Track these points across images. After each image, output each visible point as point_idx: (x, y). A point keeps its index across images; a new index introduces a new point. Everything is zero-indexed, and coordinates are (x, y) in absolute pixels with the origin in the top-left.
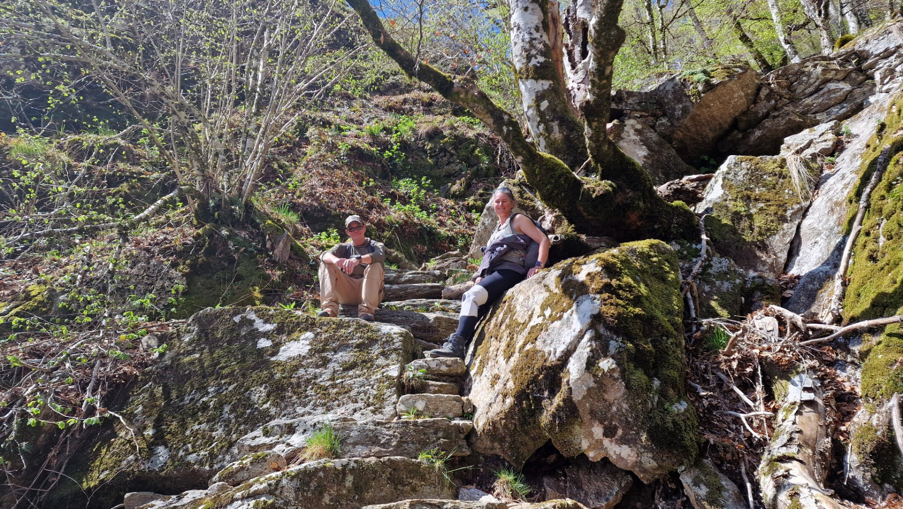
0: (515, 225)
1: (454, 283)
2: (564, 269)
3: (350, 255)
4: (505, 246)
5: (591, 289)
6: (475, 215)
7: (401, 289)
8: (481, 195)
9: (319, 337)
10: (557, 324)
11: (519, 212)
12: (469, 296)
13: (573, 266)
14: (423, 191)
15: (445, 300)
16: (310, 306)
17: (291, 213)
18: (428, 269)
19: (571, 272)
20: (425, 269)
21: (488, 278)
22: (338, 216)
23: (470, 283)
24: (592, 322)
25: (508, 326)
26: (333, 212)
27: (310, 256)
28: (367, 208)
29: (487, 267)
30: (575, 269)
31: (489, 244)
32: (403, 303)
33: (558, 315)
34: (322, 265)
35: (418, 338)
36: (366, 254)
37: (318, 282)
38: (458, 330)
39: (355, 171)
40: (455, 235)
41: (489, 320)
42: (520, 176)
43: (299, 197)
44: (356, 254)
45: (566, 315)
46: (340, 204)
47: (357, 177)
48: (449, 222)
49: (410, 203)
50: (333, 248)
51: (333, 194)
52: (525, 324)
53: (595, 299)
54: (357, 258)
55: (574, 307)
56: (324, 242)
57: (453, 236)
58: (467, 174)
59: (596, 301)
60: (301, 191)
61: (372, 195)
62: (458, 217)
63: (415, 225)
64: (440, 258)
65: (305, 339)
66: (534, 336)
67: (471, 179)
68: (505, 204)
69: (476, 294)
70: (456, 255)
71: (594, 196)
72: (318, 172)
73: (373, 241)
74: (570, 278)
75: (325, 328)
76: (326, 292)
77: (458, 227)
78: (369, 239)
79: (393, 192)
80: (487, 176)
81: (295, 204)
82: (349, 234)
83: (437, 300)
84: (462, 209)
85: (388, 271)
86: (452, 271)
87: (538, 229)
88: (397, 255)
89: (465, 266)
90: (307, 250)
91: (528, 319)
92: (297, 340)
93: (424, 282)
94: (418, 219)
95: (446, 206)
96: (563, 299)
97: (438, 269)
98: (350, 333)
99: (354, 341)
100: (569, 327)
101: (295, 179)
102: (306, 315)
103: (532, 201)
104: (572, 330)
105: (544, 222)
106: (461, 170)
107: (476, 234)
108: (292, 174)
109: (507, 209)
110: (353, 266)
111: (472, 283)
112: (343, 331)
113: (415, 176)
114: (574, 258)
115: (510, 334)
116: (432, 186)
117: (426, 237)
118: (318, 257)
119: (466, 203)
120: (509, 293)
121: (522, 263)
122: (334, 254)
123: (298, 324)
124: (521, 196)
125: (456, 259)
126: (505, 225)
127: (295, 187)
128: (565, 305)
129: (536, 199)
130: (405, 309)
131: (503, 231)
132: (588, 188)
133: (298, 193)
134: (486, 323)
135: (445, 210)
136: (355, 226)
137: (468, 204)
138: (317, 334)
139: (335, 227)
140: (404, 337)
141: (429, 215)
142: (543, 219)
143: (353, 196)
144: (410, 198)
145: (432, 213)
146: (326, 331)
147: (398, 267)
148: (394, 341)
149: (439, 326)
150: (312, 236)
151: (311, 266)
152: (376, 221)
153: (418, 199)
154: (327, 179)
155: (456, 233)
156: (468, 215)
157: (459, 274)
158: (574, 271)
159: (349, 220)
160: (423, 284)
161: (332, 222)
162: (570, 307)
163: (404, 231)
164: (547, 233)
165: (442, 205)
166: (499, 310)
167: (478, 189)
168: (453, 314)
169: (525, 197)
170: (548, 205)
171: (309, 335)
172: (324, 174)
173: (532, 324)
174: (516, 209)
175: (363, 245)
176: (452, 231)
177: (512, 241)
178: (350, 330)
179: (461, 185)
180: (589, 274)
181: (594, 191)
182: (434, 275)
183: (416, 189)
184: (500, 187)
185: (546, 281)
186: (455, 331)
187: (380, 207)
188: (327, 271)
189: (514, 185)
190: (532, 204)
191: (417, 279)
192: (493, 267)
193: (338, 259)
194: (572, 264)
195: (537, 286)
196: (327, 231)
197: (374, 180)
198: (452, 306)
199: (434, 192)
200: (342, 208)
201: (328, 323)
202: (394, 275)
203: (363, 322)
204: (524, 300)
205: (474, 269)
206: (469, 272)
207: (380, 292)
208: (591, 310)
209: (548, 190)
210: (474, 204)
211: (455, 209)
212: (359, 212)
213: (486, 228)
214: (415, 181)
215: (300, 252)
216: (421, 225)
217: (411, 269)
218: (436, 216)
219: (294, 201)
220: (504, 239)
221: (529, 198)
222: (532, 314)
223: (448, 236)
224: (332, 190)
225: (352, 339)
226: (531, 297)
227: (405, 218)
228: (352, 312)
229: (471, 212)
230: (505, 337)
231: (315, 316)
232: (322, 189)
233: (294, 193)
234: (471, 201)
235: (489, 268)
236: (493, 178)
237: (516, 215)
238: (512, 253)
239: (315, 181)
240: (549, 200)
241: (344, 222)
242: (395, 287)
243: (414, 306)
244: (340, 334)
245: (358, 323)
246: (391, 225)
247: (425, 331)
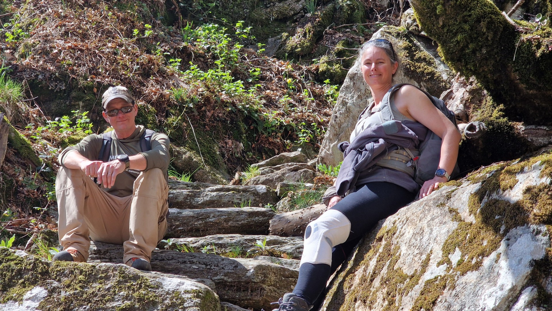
0: (400, 104)
1: (292, 207)
2: (485, 182)
3: (109, 154)
4: (381, 141)
5: (531, 216)
6: (328, 90)
7: (197, 217)
8: (340, 54)
9: (55, 295)
10: (472, 276)
11: (406, 82)
12: (317, 229)
13: (502, 177)
14: (238, 46)
15: (275, 237)
16: (40, 244)
17: (10, 82)
18: (244, 182)
19: (497, 187)
20: (240, 182)
21: (351, 198)
22: (90, 88)
23: (318, 207)
24: (533, 273)
25: (385, 282)
26: (82, 82)
27: (42, 157)
28: (139, 75)
29: (349, 178)
30: (505, 180)
31: (353, 138)
32: (202, 241)
33: (474, 261)
34: (62, 172)
35: (228, 301)
36: (137, 152)
37: (55, 203)
38: (297, 288)
39: (120, 10)
40: (293, 124)
41: (352, 271)
42: (409, 21)
43: (23, 56)
44: (119, 153)
45: (487, 262)
46: (93, 68)
47: (124, 21)
48: (283, 100)
49: (213, 66)
50: (82, 143)
51: (82, 51)
52: (415, 278)
53: (538, 232)
54: (121, 160)
55: (502, 247)
56: (65, 133)
57: (290, 125)
58: (314, 17)
59: (540, 236)
60: (26, 46)
61: (148, 52)
62: (299, 91)
63: (224, 104)
64: (267, 164)
65: (33, 299)
66: (430, 297)
67: (322, 25)
68: (381, 66)
69: (329, 224)
70: (294, 159)
71: (538, 55)
72: (56, 12)
73: (149, 132)
74: (494, 196)
75: (66, 280)
76: (68, 220)
77: (300, 108)
78: (142, 127)
79: (185, 47)
80: (350, 20)
81: (16, 67)
82: (108, 119)
83: (261, 237)
84: (306, 78)
85: (174, 185)
86: (288, 186)
87: (440, 112)
88: (190, 158)
89: (310, 178)
90: (36, 147)
91: (420, 269)
92: (18, 299)
93: (239, 205)
94: (228, 94)
95: (279, 72)
96: (482, 234)
97: (263, 183)
98: (108, 290)
99: (115, 304)
100: (493, 281)
101: (16, 25)
102: (34, 256)
103: (430, 63)
104: (496, 288)
105: (450, 102)
106: (305, 10)
107: (332, 121)
108: (11, 16)
109: (384, 76)
110: (115, 175)
111: (323, 206)
112: (97, 285)
113: (225, 20)
114: (502, 163)
115: (388, 294)
116: (253, 37)
117: (243, 126)
118: (54, 160)
119: (313, 67)
120: (388, 223)
121: (411, 171)
122: (82, 153)
123: (20, 273)
124: (411, 55)
125: (295, 165)
126: (381, 104)
127: (17, 38)
128: (485, 243)
129: (437, 61)
130: (204, 250)
131: (377, 115)
132: (528, 40)
133: (21, 49)
134: (347, 276)
135: (276, 80)
136: (119, 106)
137: (317, 69)
138: (52, 291)
139: (85, 108)
140: (202, 298)
141: (247, 86)
142: (449, 96)
143: (115, 54)
144: (215, 57)
145: (253, 84)
146: (69, 286)
147: (193, 179)
148: (186, 305)
149: (263, 282)
150: (45, 124)
151: (42, 174)
152: (155, 98)
153: (228, 60)
154: (71, 24)
155: (296, 119)
156: (317, 88)
157: (300, 192)
158: (503, 184)
159: (109, 95)
160: (237, 209)
161: (79, 99)
162: (495, 246)
163: (203, 116)
164: (455, 119)
165: (270, 70)
166: (370, 253)
167: (334, 43)
168: (289, 260)
169: (417, 56)
170: (458, 70)
171: (39, 291)
172: (65, 17)
173: (427, 276)
174: (400, 77)
175: (132, 137)
176: (289, 115)
177: (394, 132)
178: (109, 284)
179: (305, 35)
180: (528, 190)
181: (539, 46)
182: (256, 193)
183: (225, 42)
184: (373, 39)
185: (455, 203)
186: (291, 291)
187: (162, 73)
188: (69, 181)
189: (398, 35)
190: (430, 69)
191: (225, 200)
192: (360, 178)
193: (89, 162)
194: (498, 172)
195: (436, 211)
196: (70, 115)
197: (153, 27)
198: (288, 247)
199: (258, 48)
200: (98, 74)
201: (72, 272)
202: (185, 192)
203: (133, 270)
204: (414, 234)
205: (328, 182)
206: (317, 189)
207: (161, 219)
208: (532, 253)
209: (458, 42)
210: (328, 70)
211: (294, 78)
212: (125, 81)
213: (348, 110)
214: (224, 29)
215: (24, 151)
216: (233, 104)
217: (215, 182)
218: (260, 89)
219: (14, 62)
220: (380, 129)
221: (424, 59)
222: (428, 259)
223: (281, 125)
224: (80, 44)
225: (113, 300)
226: (427, 230)
227: (206, 93)
228: (113, 255)
229: (322, 83)
230: (380, 301)
231: (49, 260)
232: (61, 42)
233: (15, 49)
234: (321, 63)
235: (353, 179)
236: (360, 25)
237: (400, 86)
238: (393, 154)
239: (50, 28)
240: (459, 60)
241: (101, 98)
242: (187, 212)
243: (220, 246)
244: (90, 291)
245: (122, 272)
246: (180, 105)
247: (238, 290)
